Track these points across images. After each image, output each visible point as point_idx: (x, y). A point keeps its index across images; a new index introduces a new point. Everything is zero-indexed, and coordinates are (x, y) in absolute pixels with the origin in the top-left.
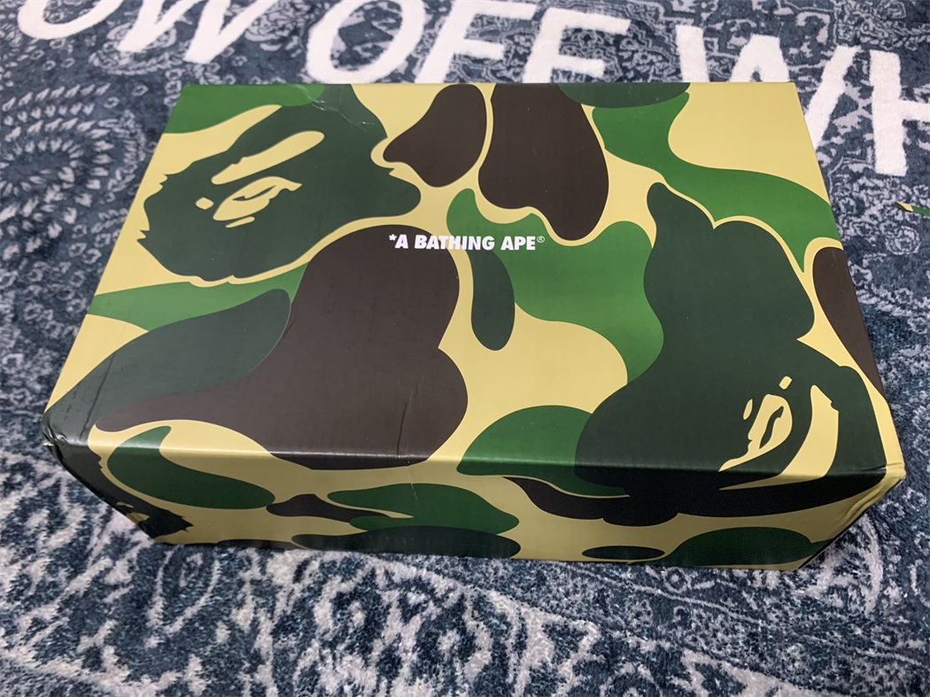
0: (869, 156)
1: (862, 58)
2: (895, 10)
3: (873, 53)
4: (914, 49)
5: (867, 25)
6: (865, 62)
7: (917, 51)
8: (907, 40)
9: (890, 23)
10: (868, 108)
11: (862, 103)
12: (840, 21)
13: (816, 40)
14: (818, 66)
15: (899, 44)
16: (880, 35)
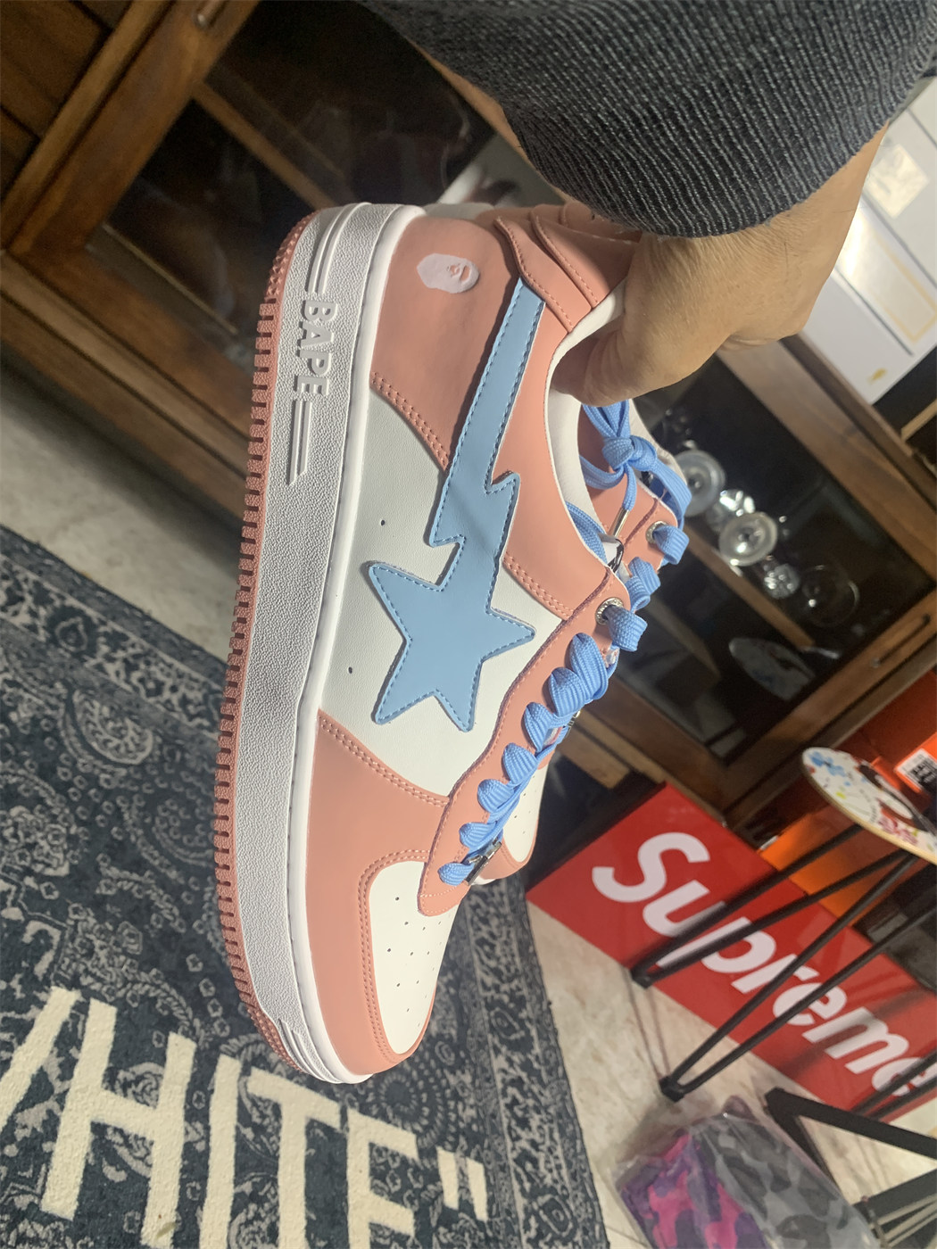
0: (40, 1181)
1: (81, 1010)
2: (132, 941)
3: (95, 1005)
4: (135, 1005)
5: (98, 959)
6: (82, 1017)
7: (136, 1009)
8: (131, 988)
9: (122, 958)
10: (61, 1099)
11: (58, 1087)
12: (70, 945)
13: (32, 971)
14: (27, 1016)
15: (120, 994)
16: (108, 979)
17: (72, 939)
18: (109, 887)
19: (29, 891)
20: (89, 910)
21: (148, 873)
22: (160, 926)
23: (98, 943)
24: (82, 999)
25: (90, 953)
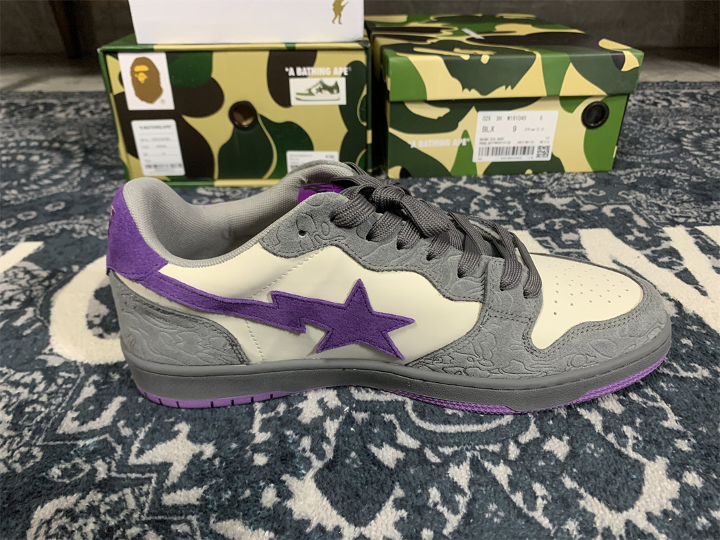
1: (696, 234)
5: (672, 209)
6: (703, 236)
9: (686, 205)
12: (641, 208)
13: (638, 226)
16: (693, 215)
17: (640, 206)
18: (629, 179)
19: (585, 197)
20: (633, 191)
21: (643, 166)
22: (686, 183)
23: (660, 203)
24: (689, 229)
25: (661, 208)
